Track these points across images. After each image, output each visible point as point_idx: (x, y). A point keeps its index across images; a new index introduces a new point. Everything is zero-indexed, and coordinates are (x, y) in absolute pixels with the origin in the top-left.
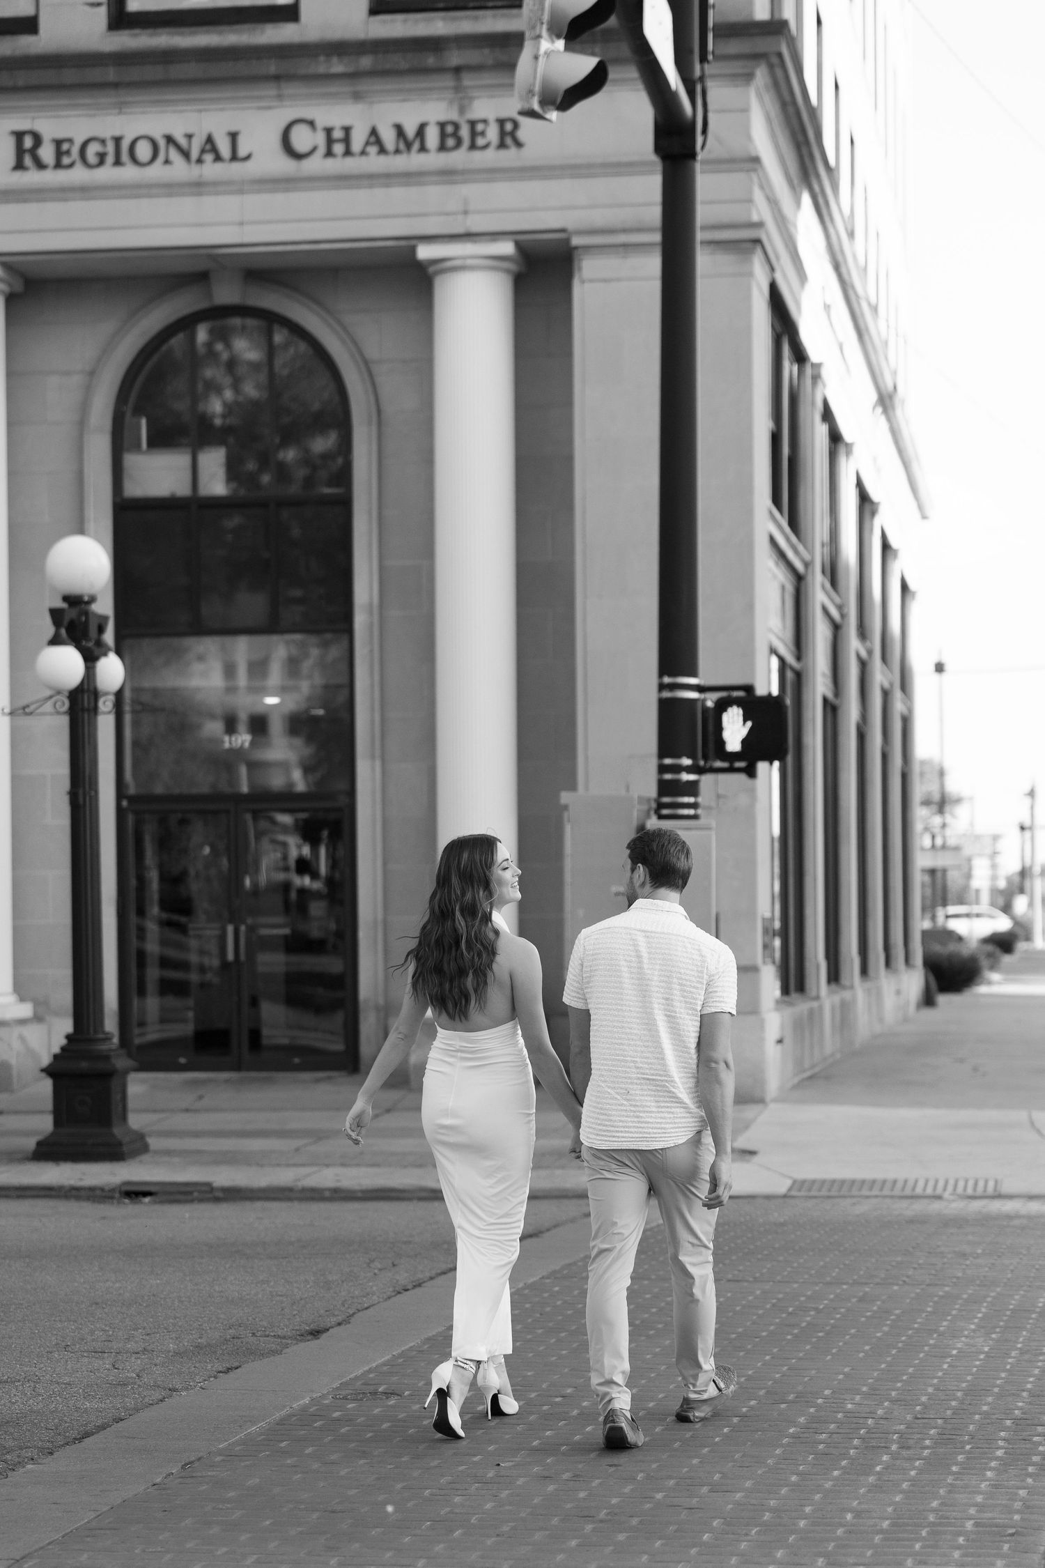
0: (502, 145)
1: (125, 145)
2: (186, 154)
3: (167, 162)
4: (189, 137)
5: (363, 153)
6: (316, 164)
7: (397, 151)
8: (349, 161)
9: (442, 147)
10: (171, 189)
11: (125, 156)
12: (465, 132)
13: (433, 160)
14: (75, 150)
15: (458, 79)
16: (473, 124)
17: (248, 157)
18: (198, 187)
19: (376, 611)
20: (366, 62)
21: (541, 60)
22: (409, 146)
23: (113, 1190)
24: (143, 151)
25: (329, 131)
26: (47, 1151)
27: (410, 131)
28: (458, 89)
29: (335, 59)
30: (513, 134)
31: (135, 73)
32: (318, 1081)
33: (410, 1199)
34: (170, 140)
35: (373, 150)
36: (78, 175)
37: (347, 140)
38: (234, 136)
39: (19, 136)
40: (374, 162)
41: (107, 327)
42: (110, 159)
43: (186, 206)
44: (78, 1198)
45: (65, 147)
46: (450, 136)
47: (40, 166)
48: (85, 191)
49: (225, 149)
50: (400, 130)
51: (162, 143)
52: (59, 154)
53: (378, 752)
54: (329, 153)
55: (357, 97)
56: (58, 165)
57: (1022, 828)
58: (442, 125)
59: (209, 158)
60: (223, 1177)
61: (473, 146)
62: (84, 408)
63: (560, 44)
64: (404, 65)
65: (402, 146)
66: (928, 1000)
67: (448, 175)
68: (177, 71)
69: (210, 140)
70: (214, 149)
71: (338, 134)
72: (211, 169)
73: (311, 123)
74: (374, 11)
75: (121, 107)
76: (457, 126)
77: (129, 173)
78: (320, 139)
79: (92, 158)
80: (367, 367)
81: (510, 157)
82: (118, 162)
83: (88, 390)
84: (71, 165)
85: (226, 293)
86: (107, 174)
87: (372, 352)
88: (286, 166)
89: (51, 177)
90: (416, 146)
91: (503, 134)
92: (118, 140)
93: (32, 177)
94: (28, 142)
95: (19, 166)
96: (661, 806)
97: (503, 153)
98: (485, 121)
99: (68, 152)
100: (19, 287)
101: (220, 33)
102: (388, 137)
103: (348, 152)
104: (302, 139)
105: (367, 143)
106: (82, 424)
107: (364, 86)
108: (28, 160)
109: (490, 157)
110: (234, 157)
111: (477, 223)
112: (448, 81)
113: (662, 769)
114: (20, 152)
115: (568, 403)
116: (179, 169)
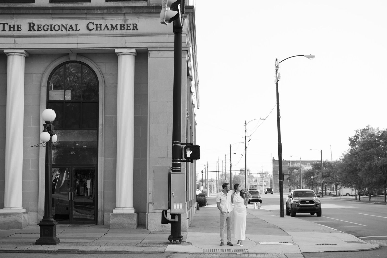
0: (134, 29)
1: (53, 26)
2: (66, 29)
3: (62, 30)
4: (67, 25)
5: (104, 30)
6: (94, 32)
7: (111, 30)
8: (101, 31)
9: (121, 29)
10: (63, 36)
11: (53, 29)
12: (126, 26)
13: (119, 32)
14: (42, 27)
15: (125, 15)
16: (127, 24)
17: (79, 30)
18: (68, 36)
19: (103, 125)
20: (105, 11)
21: (166, 12)
22: (114, 29)
23: (56, 251)
24: (57, 28)
25: (97, 25)
26: (39, 242)
27: (114, 26)
28: (124, 17)
29: (99, 10)
30: (136, 27)
31: (56, 12)
32: (89, 226)
33: (123, 253)
34: (62, 26)
35: (106, 29)
36: (43, 32)
37: (101, 27)
38: (76, 25)
39: (30, 24)
40: (106, 32)
41: (47, 64)
42: (49, 29)
43: (66, 40)
44: (48, 253)
45: (40, 26)
46: (122, 27)
47: (34, 30)
48: (44, 36)
49: (74, 28)
50: (112, 25)
51: (61, 26)
52: (38, 28)
53: (103, 156)
54: (97, 30)
55: (103, 18)
56: (38, 30)
57: (202, 172)
58: (121, 25)
59: (71, 30)
60: (80, 248)
61: (127, 29)
62: (41, 81)
63: (169, 9)
64: (113, 12)
65: (112, 29)
66: (198, 209)
67: (122, 35)
68: (65, 11)
69: (71, 26)
70: (72, 28)
71: (99, 26)
72: (71, 32)
73: (93, 23)
74: (106, 1)
75: (52, 19)
76: (124, 25)
77: (53, 32)
78: (95, 27)
79: (45, 29)
80: (102, 74)
81: (135, 32)
82: (51, 30)
83: (42, 77)
84: (41, 30)
85: (73, 58)
86: (49, 32)
87: (104, 71)
88: (87, 32)
89: (36, 33)
90: (115, 29)
91: (134, 27)
92: (51, 25)
93: (32, 32)
94: (32, 25)
95: (30, 30)
96: (173, 168)
97: (134, 31)
98: (130, 24)
99: (40, 28)
100: (28, 56)
101: (74, 4)
102: (109, 27)
103: (101, 30)
104: (91, 26)
105: (105, 28)
106: (40, 85)
107: (104, 16)
108: (31, 29)
109: (131, 32)
110: (76, 30)
111: (128, 45)
112: (122, 16)
113: (173, 161)
114: (30, 27)
115: (147, 83)
116: (65, 32)
